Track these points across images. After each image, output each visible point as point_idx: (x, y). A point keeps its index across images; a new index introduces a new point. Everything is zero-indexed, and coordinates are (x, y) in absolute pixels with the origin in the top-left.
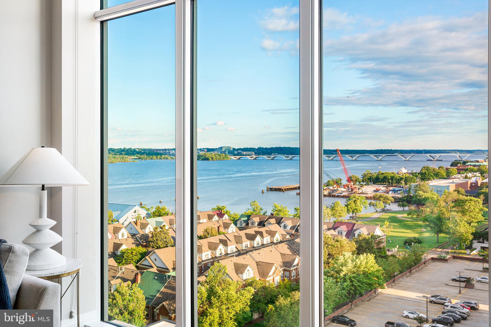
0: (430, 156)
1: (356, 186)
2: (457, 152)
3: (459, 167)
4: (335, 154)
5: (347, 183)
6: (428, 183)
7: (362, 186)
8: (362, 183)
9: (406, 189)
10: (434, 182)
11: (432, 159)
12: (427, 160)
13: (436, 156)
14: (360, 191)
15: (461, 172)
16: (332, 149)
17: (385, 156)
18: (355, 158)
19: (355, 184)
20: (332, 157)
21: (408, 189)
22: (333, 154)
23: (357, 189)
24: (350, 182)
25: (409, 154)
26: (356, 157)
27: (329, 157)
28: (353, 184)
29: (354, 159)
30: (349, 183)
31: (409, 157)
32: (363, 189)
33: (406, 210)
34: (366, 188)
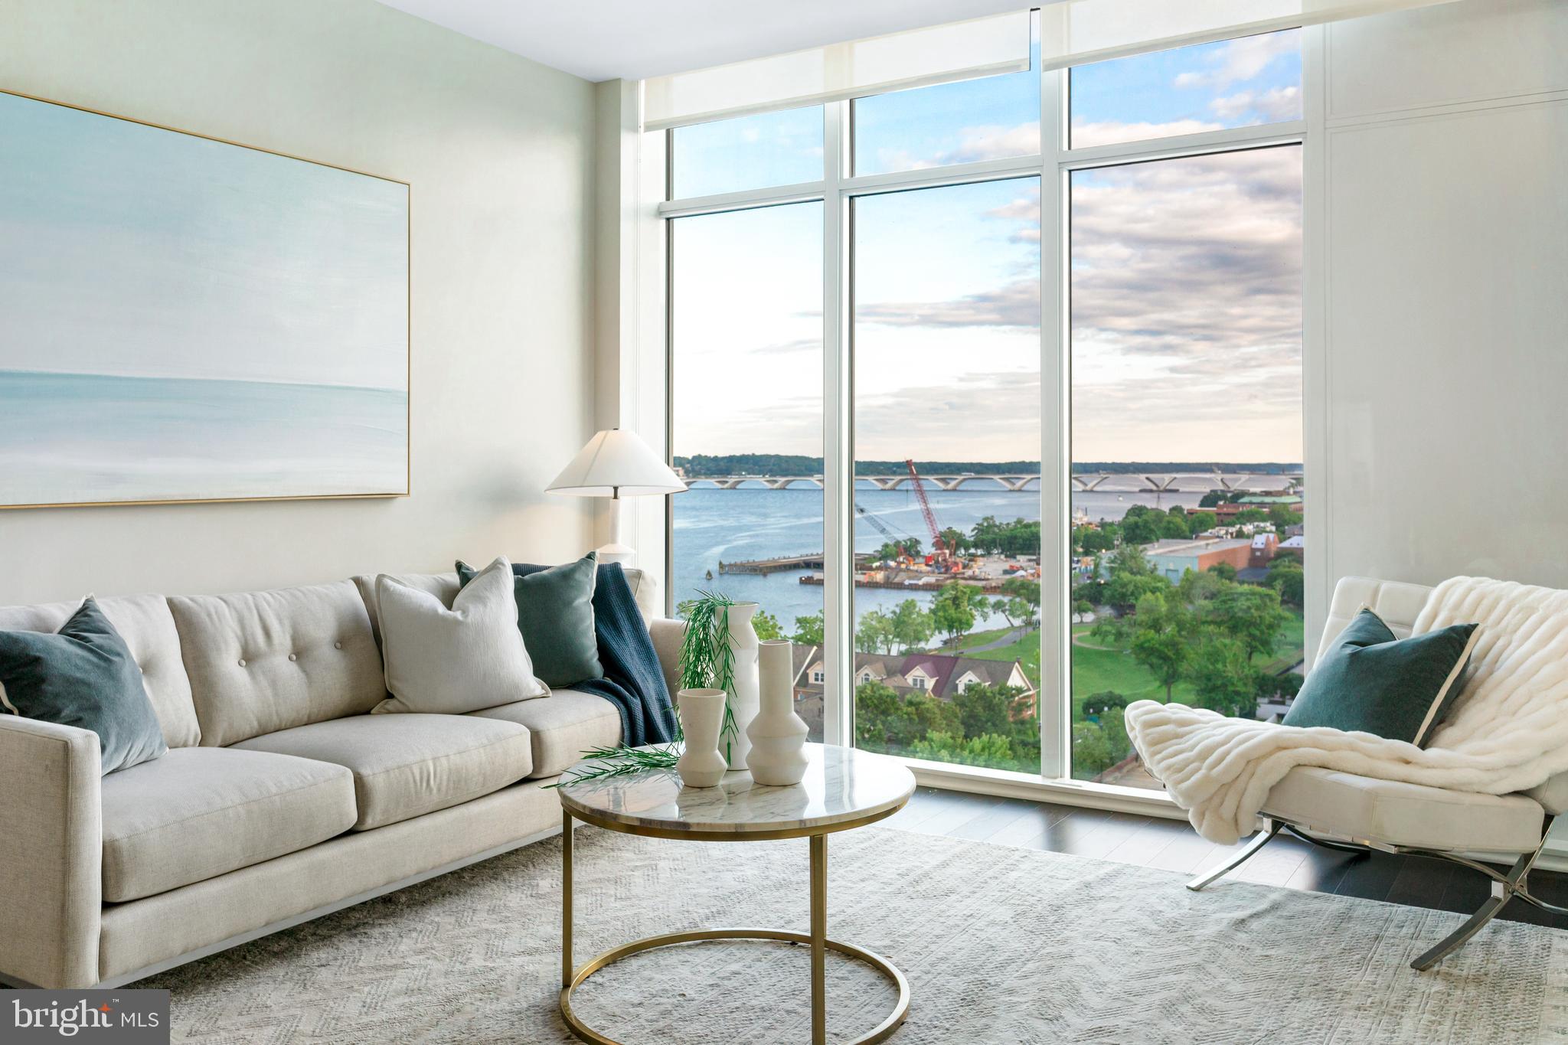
0: (1148, 479)
1: (958, 560)
2: (1215, 469)
3: (1222, 507)
4: (901, 474)
5: (933, 551)
6: (1145, 549)
7: (973, 558)
8: (972, 551)
9: (1087, 567)
10: (1159, 548)
11: (1154, 488)
12: (1141, 491)
13: (1163, 479)
14: (969, 573)
15: (1227, 520)
16: (893, 461)
17: (1032, 479)
18: (952, 484)
19: (954, 554)
20: (894, 482)
21: (1092, 567)
22: (894, 473)
23: (960, 566)
24: (941, 549)
25: (1095, 475)
26: (957, 481)
27: (884, 481)
28: (950, 555)
29: (950, 486)
30: (939, 552)
31: (1095, 482)
32: (975, 566)
33: (1087, 623)
34: (982, 564)
